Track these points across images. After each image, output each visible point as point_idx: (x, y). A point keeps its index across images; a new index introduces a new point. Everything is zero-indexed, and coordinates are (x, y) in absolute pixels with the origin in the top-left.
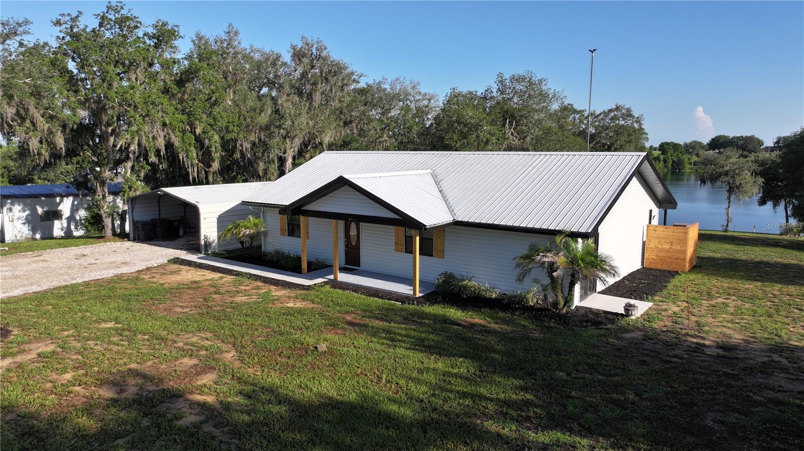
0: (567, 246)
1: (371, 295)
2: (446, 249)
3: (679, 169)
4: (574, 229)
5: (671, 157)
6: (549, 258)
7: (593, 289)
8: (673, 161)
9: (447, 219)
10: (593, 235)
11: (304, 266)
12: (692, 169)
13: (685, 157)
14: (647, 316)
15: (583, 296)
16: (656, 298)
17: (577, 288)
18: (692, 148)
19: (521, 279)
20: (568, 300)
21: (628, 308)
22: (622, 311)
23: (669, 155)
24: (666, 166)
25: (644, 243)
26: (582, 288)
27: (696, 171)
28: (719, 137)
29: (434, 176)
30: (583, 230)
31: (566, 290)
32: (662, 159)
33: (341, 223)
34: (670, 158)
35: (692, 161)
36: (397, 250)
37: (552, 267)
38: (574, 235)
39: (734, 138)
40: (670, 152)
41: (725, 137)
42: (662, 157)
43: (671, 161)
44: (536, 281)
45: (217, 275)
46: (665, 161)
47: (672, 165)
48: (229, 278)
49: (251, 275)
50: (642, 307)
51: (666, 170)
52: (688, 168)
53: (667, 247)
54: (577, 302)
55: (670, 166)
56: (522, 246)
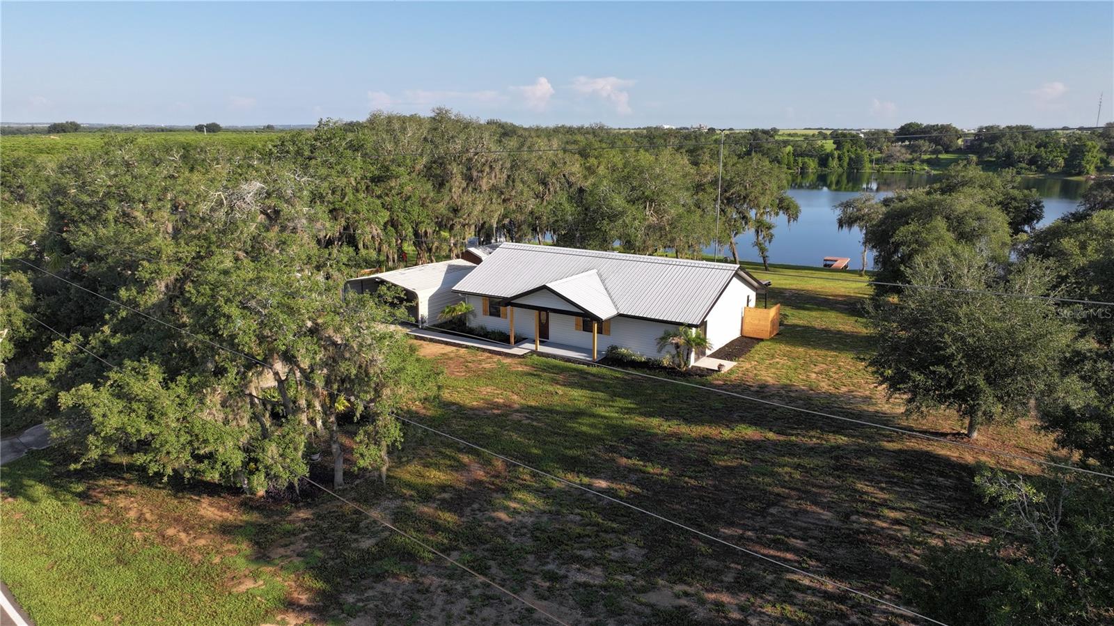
0: (686, 333)
1: (566, 361)
2: (611, 330)
3: (858, 170)
4: (690, 322)
5: (849, 152)
6: (676, 340)
7: (704, 354)
8: (850, 159)
9: (613, 313)
10: (703, 324)
11: (512, 340)
12: (872, 169)
13: (866, 153)
14: (731, 371)
15: (697, 359)
16: (741, 359)
17: (693, 356)
18: (874, 138)
19: (659, 351)
20: (686, 364)
21: (720, 366)
22: (717, 369)
23: (845, 150)
24: (841, 166)
25: (742, 318)
26: (696, 354)
27: (878, 171)
28: (910, 125)
29: (600, 276)
30: (695, 323)
31: (685, 358)
32: (836, 156)
33: (536, 312)
34: (846, 154)
35: (874, 157)
36: (576, 329)
37: (677, 346)
38: (690, 326)
39: (927, 126)
40: (847, 146)
41: (917, 125)
42: (836, 153)
43: (847, 158)
44: (668, 352)
45: (454, 348)
46: (840, 158)
47: (849, 164)
48: (463, 351)
49: (479, 348)
50: (728, 365)
51: (840, 170)
52: (868, 168)
53: (756, 322)
54: (692, 363)
55: (845, 164)
56: (660, 331)
